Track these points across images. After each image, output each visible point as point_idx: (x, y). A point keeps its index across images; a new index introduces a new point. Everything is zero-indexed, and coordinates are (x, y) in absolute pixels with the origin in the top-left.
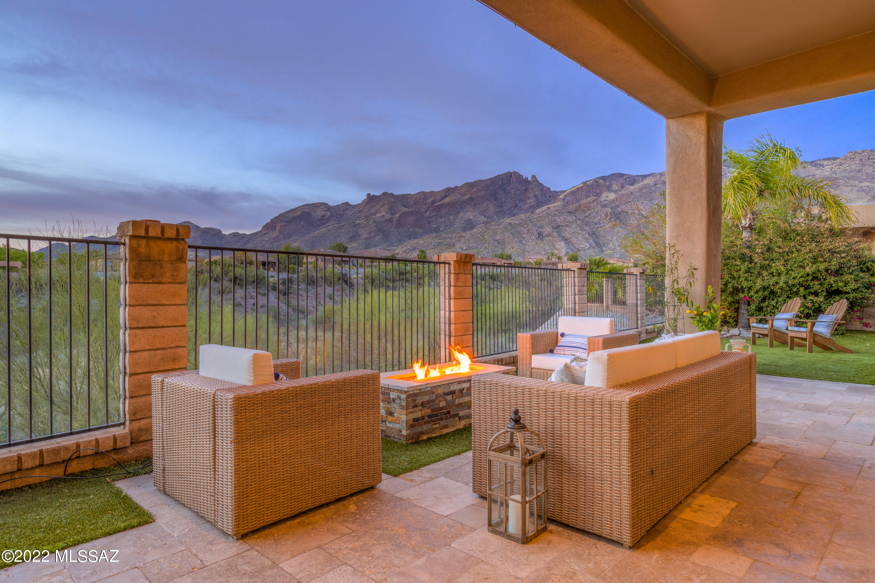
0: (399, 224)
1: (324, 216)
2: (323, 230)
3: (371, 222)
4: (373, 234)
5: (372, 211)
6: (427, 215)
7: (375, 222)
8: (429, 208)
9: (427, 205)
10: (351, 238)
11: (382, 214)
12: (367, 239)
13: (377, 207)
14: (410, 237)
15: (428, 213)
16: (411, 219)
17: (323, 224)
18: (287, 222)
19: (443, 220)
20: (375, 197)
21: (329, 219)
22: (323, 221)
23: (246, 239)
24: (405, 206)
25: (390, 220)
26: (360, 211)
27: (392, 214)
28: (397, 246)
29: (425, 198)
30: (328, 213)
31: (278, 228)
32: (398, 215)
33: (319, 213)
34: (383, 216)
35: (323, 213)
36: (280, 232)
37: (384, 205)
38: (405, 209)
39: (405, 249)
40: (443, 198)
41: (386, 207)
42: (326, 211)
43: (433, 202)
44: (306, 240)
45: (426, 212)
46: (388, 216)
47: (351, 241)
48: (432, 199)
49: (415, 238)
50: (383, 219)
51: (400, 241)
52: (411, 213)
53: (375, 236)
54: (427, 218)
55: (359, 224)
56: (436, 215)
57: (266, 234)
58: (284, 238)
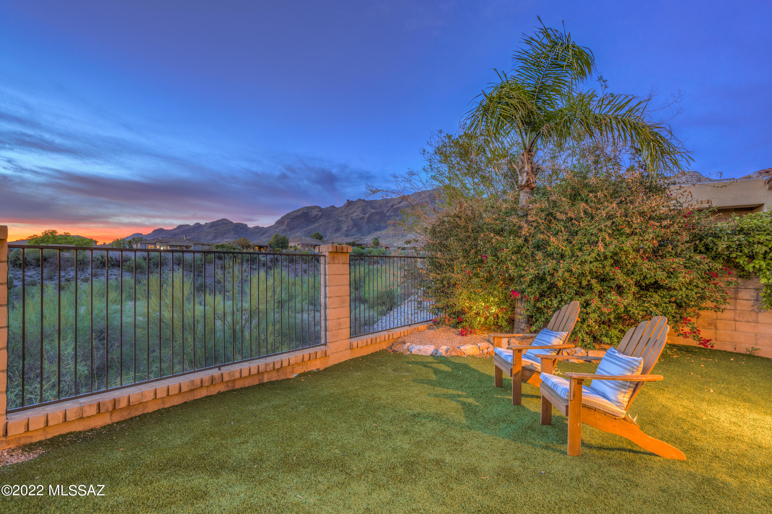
0: (369, 220)
1: (317, 215)
2: (317, 225)
3: (350, 219)
4: (350, 228)
5: (350, 212)
6: (388, 214)
7: (352, 219)
8: (389, 210)
9: (388, 208)
10: (336, 230)
11: (357, 213)
12: (346, 231)
13: (354, 209)
14: (376, 230)
15: (389, 213)
16: (377, 217)
17: (317, 221)
18: (292, 219)
19: (399, 218)
20: (353, 202)
21: (321, 217)
22: (316, 219)
23: (264, 231)
24: (373, 208)
25: (362, 218)
26: (342, 212)
27: (364, 214)
28: (367, 236)
29: (387, 203)
30: (320, 213)
31: (286, 223)
32: (368, 215)
33: (314, 213)
34: (358, 215)
35: (317, 213)
36: (287, 226)
37: (359, 207)
38: (373, 211)
39: (372, 238)
40: (400, 203)
41: (360, 209)
42: (319, 211)
43: (392, 206)
44: (305, 232)
45: (388, 212)
46: (361, 215)
47: (335, 232)
48: (392, 204)
49: (380, 230)
50: (358, 217)
51: (369, 232)
52: (377, 213)
53: (352, 229)
54: (387, 217)
55: (342, 220)
56: (395, 214)
57: (277, 227)
58: (290, 230)
